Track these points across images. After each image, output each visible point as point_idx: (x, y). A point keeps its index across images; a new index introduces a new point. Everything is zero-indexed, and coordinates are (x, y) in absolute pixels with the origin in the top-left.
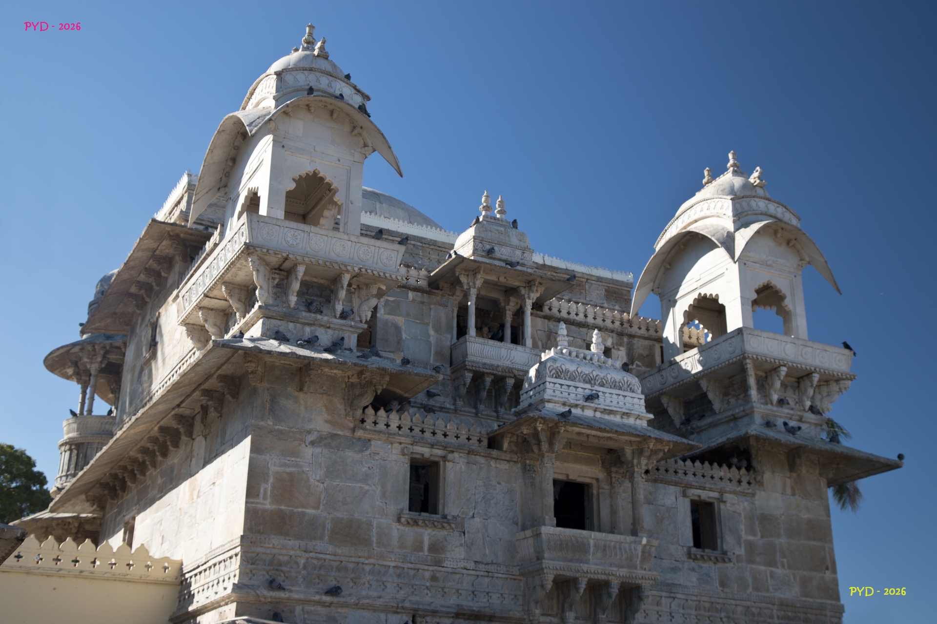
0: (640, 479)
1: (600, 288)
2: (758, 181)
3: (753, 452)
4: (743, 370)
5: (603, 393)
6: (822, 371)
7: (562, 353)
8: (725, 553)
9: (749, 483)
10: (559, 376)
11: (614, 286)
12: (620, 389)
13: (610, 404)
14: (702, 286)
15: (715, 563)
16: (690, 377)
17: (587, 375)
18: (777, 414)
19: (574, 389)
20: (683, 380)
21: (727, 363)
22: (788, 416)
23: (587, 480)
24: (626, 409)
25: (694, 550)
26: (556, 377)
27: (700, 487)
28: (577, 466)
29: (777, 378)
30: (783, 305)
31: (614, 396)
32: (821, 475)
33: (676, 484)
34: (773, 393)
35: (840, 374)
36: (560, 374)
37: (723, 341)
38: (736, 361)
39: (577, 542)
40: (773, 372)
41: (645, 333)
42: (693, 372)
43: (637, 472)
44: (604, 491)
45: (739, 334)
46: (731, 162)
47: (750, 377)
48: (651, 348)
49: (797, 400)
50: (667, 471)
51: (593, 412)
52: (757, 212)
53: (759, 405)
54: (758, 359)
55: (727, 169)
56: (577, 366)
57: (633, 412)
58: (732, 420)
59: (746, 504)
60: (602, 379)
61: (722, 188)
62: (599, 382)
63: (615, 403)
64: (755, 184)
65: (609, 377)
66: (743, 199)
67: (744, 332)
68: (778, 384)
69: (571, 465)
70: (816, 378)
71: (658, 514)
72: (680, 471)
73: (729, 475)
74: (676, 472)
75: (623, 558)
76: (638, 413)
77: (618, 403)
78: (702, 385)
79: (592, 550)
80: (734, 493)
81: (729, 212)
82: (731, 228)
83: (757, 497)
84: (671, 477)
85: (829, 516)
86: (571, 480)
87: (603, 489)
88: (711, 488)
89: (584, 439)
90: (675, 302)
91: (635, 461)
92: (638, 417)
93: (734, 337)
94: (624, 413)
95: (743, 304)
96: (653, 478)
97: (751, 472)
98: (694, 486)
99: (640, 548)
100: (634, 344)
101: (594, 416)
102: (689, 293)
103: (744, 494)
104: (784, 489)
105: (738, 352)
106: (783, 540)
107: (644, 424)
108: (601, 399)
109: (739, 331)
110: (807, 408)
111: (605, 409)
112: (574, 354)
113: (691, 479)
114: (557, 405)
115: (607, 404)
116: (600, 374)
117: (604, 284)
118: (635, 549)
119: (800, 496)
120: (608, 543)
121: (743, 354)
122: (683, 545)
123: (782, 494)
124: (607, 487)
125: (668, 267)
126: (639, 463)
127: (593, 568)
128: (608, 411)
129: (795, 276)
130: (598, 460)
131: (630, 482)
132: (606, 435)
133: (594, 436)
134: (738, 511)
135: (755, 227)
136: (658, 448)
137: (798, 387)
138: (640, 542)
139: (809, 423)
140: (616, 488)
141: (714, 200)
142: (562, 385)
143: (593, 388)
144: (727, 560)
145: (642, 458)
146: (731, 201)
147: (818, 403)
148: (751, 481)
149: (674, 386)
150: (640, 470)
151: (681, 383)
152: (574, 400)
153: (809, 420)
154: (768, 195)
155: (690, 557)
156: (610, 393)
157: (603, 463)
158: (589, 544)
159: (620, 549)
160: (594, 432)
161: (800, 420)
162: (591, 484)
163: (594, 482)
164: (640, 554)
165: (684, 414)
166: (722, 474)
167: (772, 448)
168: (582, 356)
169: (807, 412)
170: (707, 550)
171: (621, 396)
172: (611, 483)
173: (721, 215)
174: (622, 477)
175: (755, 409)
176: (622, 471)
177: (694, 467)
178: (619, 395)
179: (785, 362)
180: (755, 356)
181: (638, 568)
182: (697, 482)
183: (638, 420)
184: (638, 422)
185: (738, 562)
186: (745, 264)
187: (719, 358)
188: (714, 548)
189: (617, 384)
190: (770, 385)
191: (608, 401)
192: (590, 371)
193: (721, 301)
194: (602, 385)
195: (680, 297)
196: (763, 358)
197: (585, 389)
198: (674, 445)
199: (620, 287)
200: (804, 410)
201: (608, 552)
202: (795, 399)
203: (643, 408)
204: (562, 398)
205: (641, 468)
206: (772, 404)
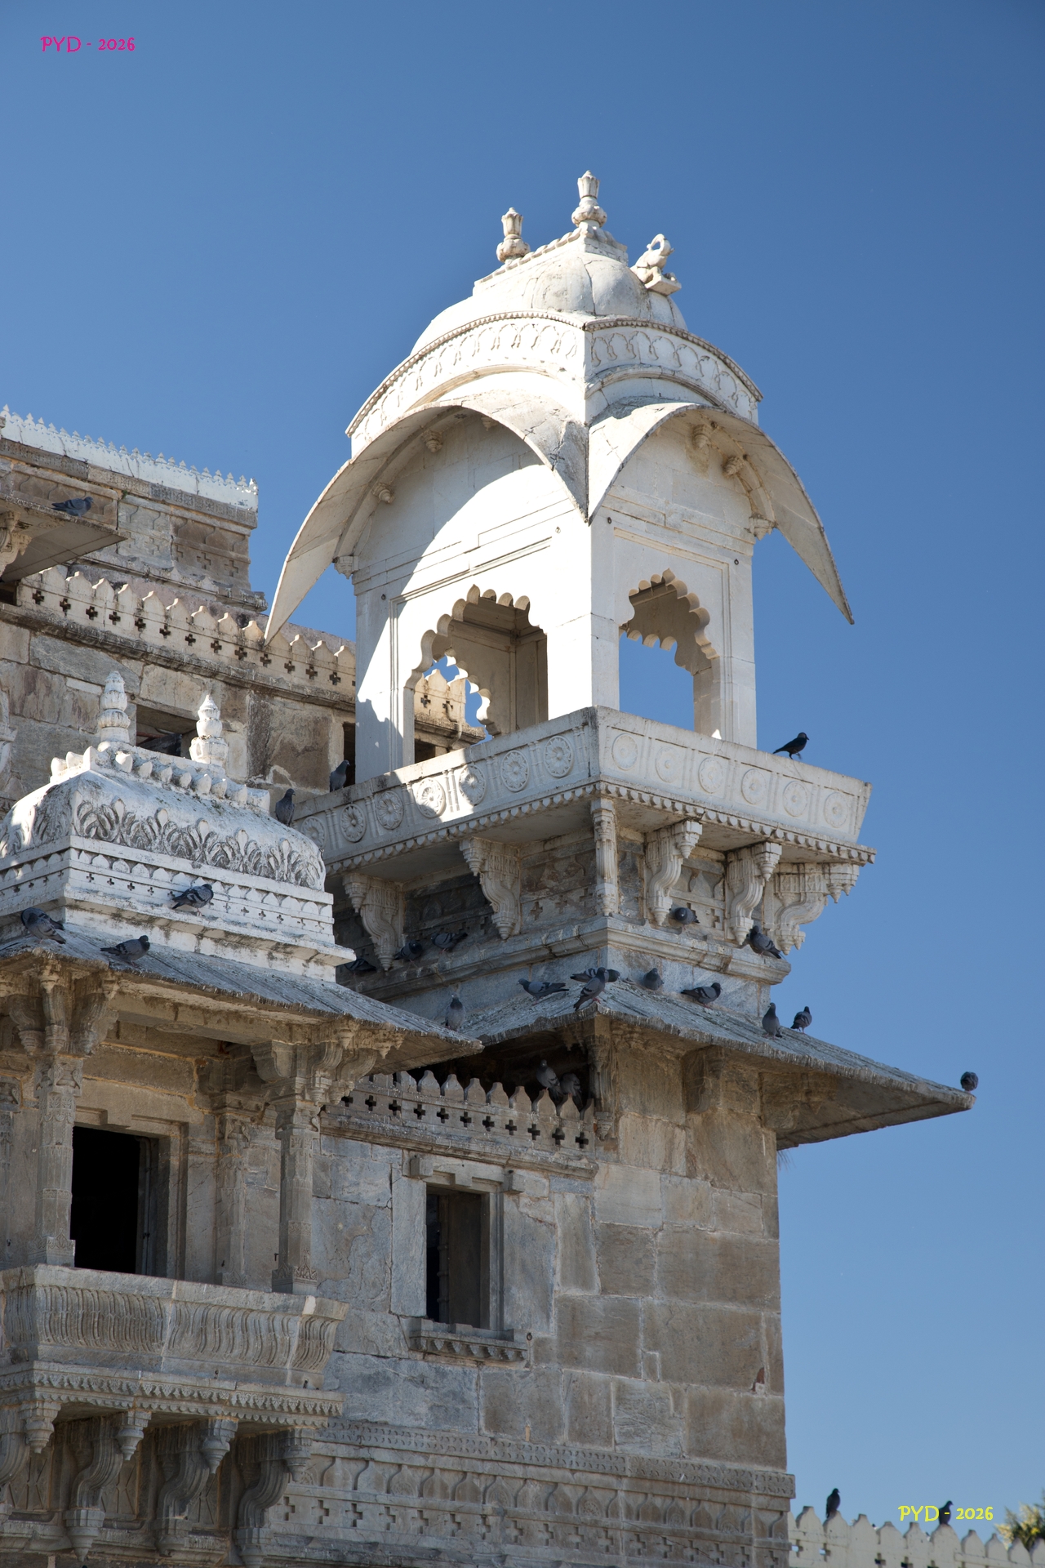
0: (308, 1130)
1: (161, 521)
2: (657, 278)
3: (600, 1056)
4: (588, 824)
5: (223, 884)
6: (791, 837)
7: (112, 762)
8: (506, 1335)
9: (581, 1141)
10: (106, 833)
11: (200, 518)
12: (270, 874)
13: (242, 918)
14: (483, 567)
15: (479, 1363)
16: (436, 831)
17: (182, 832)
18: (665, 950)
19: (146, 872)
20: (415, 839)
21: (547, 802)
22: (693, 956)
23: (156, 1129)
24: (285, 933)
25: (428, 1325)
26: (97, 837)
27: (456, 1150)
28: (133, 1088)
29: (675, 852)
30: (699, 642)
31: (254, 896)
32: (763, 1120)
33: (393, 1141)
34: (661, 893)
35: (834, 848)
36: (108, 826)
37: (540, 741)
38: (571, 801)
39: (131, 1310)
40: (664, 834)
41: (303, 682)
42: (446, 817)
43: (302, 1111)
44: (201, 1159)
45: (585, 724)
46: (585, 205)
47: (605, 847)
48: (318, 729)
49: (718, 913)
50: (370, 1103)
51: (194, 938)
52: (650, 370)
53: (621, 925)
54: (631, 799)
55: (572, 227)
56: (158, 805)
57: (301, 943)
58: (543, 960)
59: (570, 1198)
60: (222, 844)
61: (557, 286)
62: (213, 853)
63: (254, 914)
64: (648, 286)
65: (242, 839)
66: (616, 330)
67: (600, 721)
68: (674, 869)
69: (115, 1085)
70: (774, 854)
71: (340, 1226)
72: (405, 1106)
73: (531, 1119)
74: (394, 1108)
75: (250, 1352)
76: (315, 946)
77: (263, 914)
78: (468, 857)
79: (168, 1332)
80: (543, 1168)
81: (577, 366)
82: (578, 412)
83: (598, 1179)
84: (381, 1120)
85: (776, 1235)
86: (113, 1126)
87: (199, 1153)
88: (484, 1154)
89: (167, 1015)
90: (401, 602)
91: (299, 1081)
92: (315, 957)
93: (571, 730)
94: (279, 943)
95: (596, 637)
96: (336, 1124)
97: (589, 1111)
98: (440, 1147)
99: (296, 1326)
100: (272, 713)
101: (197, 952)
102: (442, 581)
103: (566, 1171)
104: (669, 1159)
105: (579, 776)
106: (656, 1299)
107: (329, 975)
108: (217, 905)
109: (588, 718)
110: (743, 936)
111: (227, 934)
112: (146, 769)
113: (433, 1128)
114: (97, 916)
115: (233, 918)
116: (217, 830)
117: (172, 509)
118: (285, 1330)
119: (706, 1178)
120: (213, 1310)
121: (594, 784)
122: (399, 1312)
123: (663, 1171)
124: (208, 1148)
125: (387, 498)
126: (309, 1086)
127: (170, 1382)
128: (237, 939)
129: (736, 562)
130: (190, 1072)
131: (278, 1137)
132: (226, 1006)
133: (192, 1007)
134: (548, 1219)
135: (647, 417)
136: (362, 1046)
137: (724, 875)
138: (299, 1309)
139: (743, 976)
140: (235, 1152)
141: (534, 321)
142: (112, 859)
143: (196, 872)
144: (511, 1354)
145: (319, 1074)
146: (583, 333)
147: (770, 923)
148: (587, 1136)
149: (389, 850)
150: (308, 1105)
151: (410, 844)
152: (144, 903)
153: (744, 970)
154: (681, 323)
155: (415, 1346)
156: (242, 887)
157: (203, 1079)
158: (162, 1316)
159: (245, 1329)
160: (194, 999)
161: (723, 969)
162: (167, 1138)
163: (175, 1134)
164: (295, 1342)
165: (405, 930)
166: (514, 1114)
167: (646, 1045)
168: (168, 773)
169: (741, 947)
170: (460, 1327)
171: (271, 895)
172: (221, 1138)
173: (553, 370)
174: (253, 1120)
175: (611, 936)
176: (254, 1102)
177: (443, 1094)
178: (268, 892)
179: (701, 811)
180: (624, 791)
181: (288, 1381)
182: (449, 1136)
183: (312, 964)
184: (314, 970)
185: (538, 1359)
186: (609, 520)
187: (524, 786)
188: (478, 1320)
189: (263, 861)
190: (655, 869)
191: (236, 908)
192: (193, 822)
193: (534, 620)
194: (223, 864)
195: (417, 591)
196: (646, 797)
197: (176, 872)
198: (406, 1039)
199: (217, 523)
200: (735, 941)
201: (210, 1337)
202: (713, 911)
203: (329, 930)
204: (113, 897)
205: (313, 1101)
206: (654, 921)
